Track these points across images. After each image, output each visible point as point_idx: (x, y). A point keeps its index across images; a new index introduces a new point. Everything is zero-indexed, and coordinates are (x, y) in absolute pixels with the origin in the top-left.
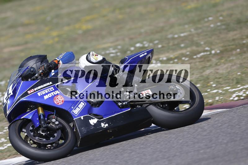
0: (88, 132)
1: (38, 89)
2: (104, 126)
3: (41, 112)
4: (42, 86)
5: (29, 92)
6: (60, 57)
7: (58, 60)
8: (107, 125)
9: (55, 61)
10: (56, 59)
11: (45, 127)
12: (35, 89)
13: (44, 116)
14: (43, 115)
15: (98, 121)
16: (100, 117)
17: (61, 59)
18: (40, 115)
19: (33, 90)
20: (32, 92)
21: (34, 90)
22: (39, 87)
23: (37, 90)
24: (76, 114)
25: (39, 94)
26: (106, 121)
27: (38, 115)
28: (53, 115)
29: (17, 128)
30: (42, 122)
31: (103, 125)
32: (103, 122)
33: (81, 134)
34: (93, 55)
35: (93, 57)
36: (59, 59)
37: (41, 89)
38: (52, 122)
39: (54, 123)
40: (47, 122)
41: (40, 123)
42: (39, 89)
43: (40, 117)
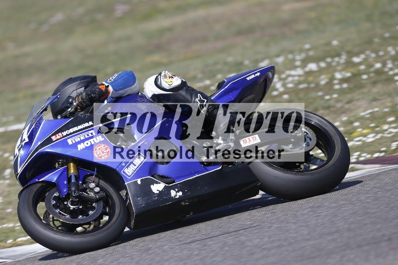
0: (147, 204)
1: (68, 133)
2: (176, 195)
3: (72, 171)
4: (76, 129)
5: (54, 138)
6: (110, 80)
7: (107, 85)
8: (180, 193)
9: (100, 87)
10: (104, 83)
11: (76, 197)
12: (65, 133)
13: (77, 178)
14: (75, 176)
15: (165, 187)
16: (168, 180)
17: (112, 84)
18: (71, 176)
19: (60, 134)
20: (58, 137)
21: (62, 135)
22: (71, 130)
23: (67, 135)
24: (129, 174)
25: (70, 142)
26: (180, 188)
27: (68, 176)
28: (93, 175)
29: (31, 197)
30: (73, 189)
31: (173, 193)
32: (173, 188)
33: (136, 208)
34: (165, 76)
35: (165, 80)
36: (107, 83)
37: (74, 132)
38: (89, 188)
39: (92, 189)
40: (80, 188)
41: (69, 189)
42: (71, 134)
43: (69, 180)
